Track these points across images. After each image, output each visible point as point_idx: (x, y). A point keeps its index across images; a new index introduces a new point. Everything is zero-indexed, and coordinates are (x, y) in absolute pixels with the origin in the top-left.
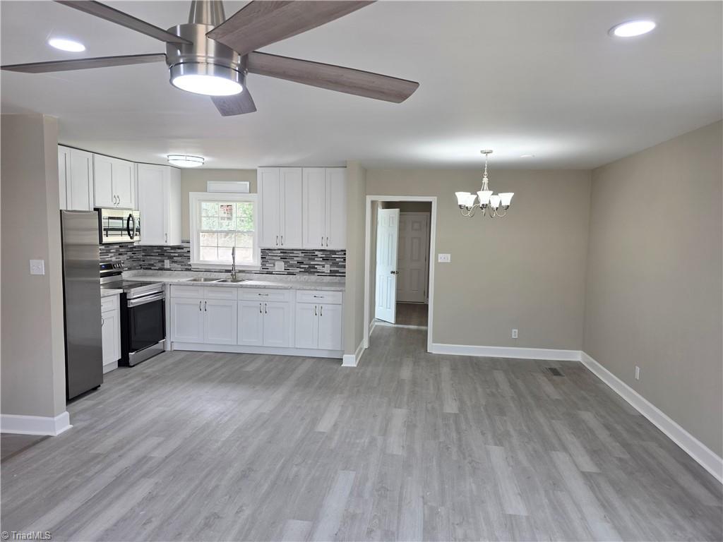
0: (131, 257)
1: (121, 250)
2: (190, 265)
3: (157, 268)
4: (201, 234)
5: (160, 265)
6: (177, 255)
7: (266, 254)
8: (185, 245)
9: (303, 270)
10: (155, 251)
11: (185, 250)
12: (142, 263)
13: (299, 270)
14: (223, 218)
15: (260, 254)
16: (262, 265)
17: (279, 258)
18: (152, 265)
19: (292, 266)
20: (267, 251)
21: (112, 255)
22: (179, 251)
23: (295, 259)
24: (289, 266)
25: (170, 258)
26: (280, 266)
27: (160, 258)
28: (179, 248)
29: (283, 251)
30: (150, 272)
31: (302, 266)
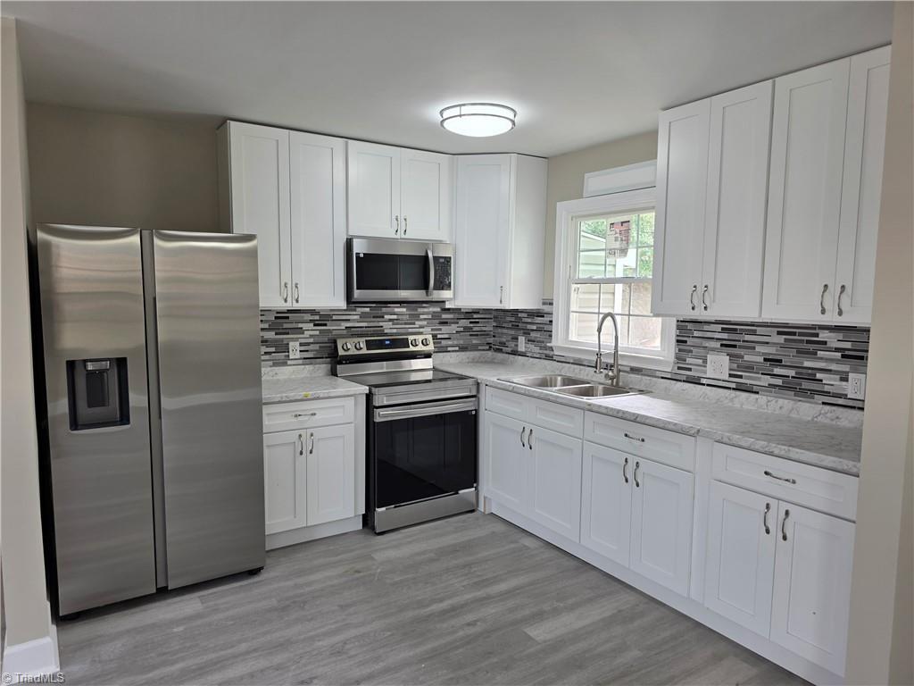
0: (466, 329)
1: (444, 316)
2: (551, 349)
3: (509, 350)
4: (574, 286)
5: (512, 344)
6: (534, 328)
7: (687, 333)
8: (546, 308)
9: (779, 382)
10: (509, 319)
11: (546, 319)
12: (491, 340)
13: (767, 380)
14: (611, 252)
15: (673, 332)
16: (678, 358)
17: (718, 345)
18: (503, 344)
19: (749, 368)
20: (690, 326)
21: (425, 323)
22: (539, 320)
23: (759, 348)
24: (740, 368)
25: (527, 333)
26: (718, 365)
27: (513, 332)
28: (539, 314)
29: (729, 327)
30: (500, 355)
31: (777, 371)
